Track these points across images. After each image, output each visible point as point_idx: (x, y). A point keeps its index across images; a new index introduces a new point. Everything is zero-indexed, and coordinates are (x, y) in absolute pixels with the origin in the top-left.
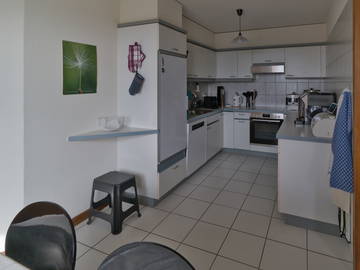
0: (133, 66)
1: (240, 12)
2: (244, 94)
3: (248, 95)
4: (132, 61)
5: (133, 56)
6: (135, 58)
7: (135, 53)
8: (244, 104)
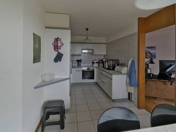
0: (57, 48)
1: (87, 29)
2: (77, 61)
3: (78, 61)
4: (57, 46)
5: (57, 43)
6: (59, 45)
7: (59, 42)
8: (76, 65)
